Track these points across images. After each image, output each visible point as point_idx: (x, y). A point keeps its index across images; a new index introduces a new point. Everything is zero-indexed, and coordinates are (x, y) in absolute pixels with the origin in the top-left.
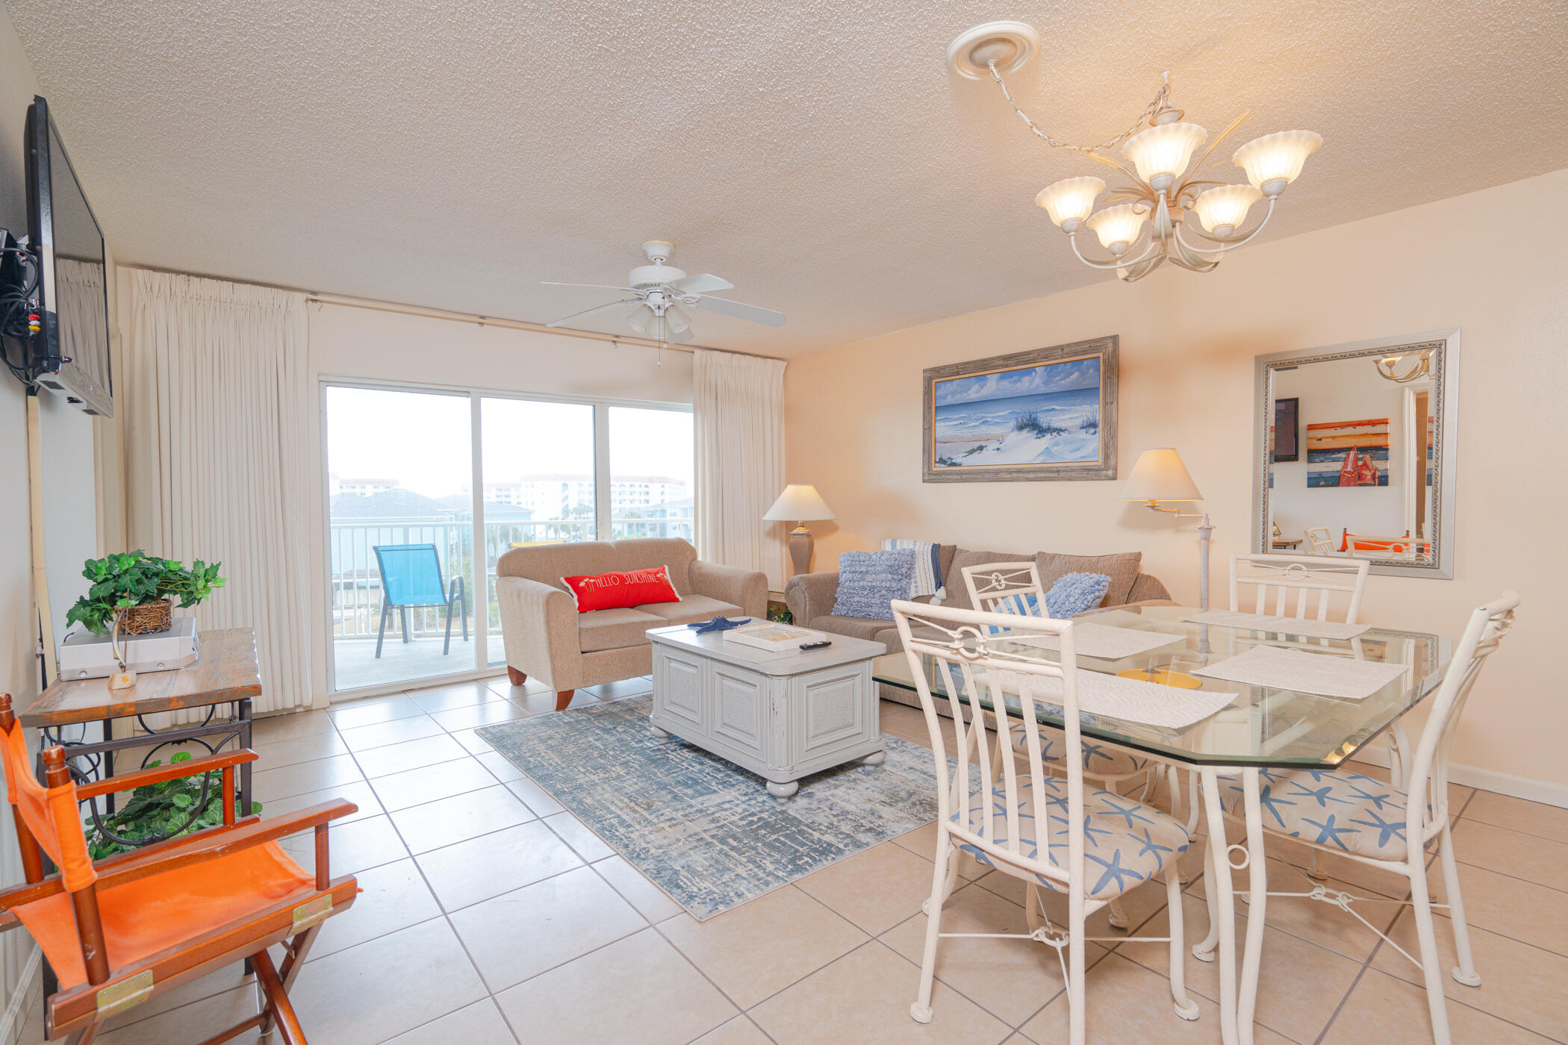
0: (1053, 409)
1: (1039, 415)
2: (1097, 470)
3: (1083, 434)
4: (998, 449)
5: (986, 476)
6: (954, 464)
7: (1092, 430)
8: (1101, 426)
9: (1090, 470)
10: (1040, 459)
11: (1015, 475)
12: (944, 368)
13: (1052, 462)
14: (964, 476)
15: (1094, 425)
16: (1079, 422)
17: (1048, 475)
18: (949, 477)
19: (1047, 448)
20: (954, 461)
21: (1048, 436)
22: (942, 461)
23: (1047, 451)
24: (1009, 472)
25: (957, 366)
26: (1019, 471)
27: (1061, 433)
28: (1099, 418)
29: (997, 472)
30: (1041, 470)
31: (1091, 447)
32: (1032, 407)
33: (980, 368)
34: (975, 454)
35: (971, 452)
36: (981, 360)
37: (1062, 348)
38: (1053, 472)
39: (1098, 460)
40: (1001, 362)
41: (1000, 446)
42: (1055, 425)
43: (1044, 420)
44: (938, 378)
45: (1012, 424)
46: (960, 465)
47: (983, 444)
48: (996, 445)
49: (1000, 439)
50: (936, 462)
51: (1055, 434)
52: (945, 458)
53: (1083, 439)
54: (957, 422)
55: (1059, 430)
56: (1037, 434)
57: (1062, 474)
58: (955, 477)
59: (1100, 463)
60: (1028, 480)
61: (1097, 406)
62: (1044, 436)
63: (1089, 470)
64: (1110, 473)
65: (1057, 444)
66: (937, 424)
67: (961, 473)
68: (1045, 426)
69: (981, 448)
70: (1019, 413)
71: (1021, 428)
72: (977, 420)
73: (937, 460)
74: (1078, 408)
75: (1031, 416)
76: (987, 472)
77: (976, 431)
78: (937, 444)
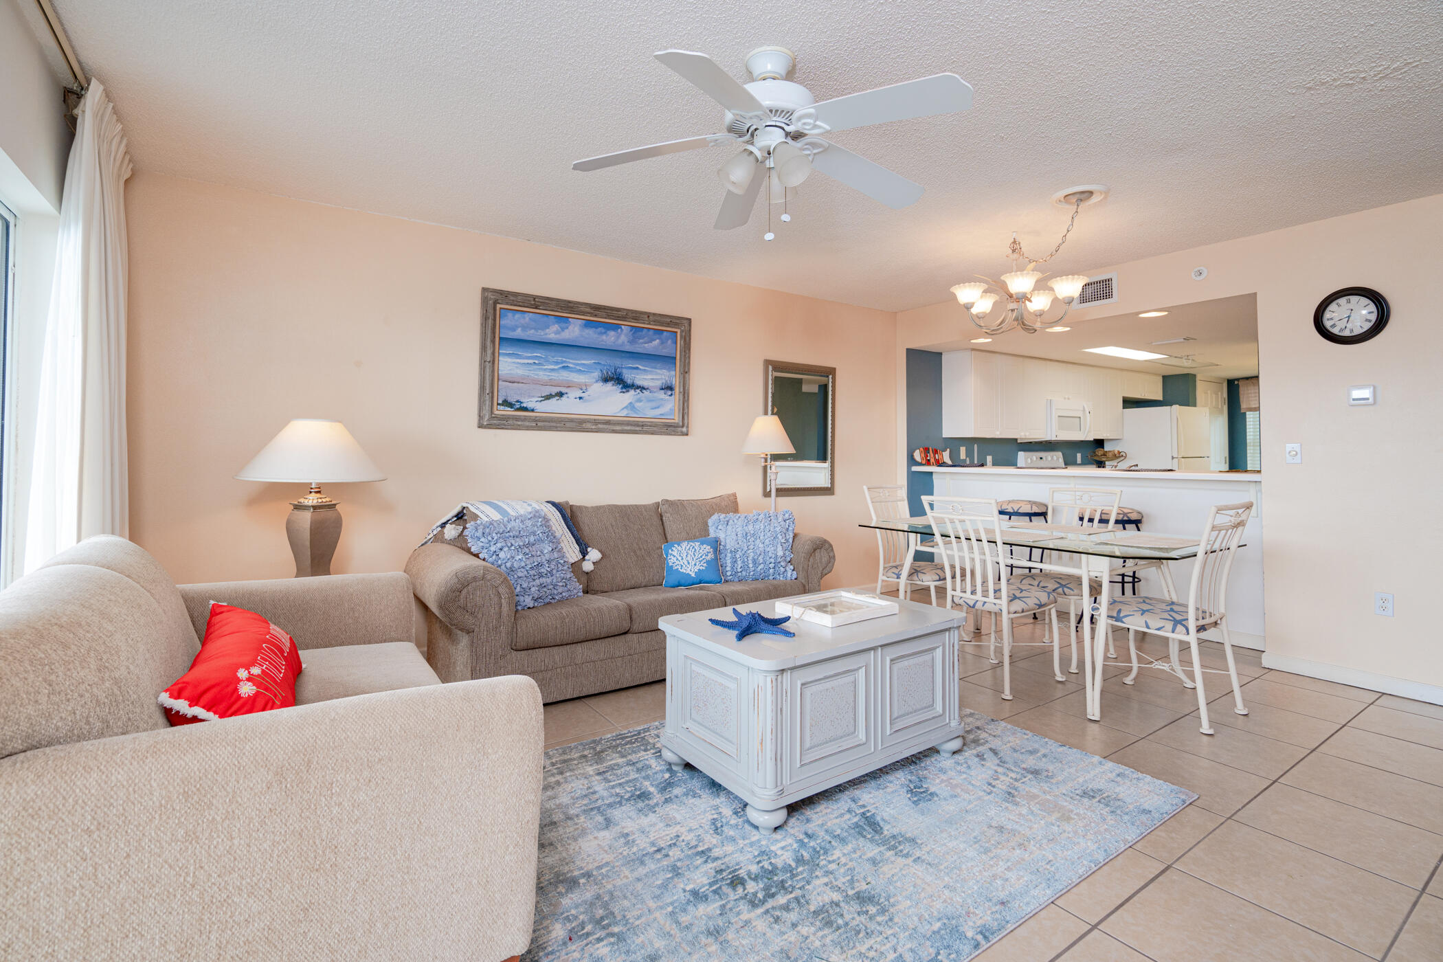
0: (637, 368)
1: (624, 371)
2: (675, 427)
3: (661, 395)
4: (580, 398)
5: (568, 425)
6: (525, 409)
7: (670, 393)
8: (677, 390)
9: (671, 426)
10: (624, 413)
11: (600, 426)
12: (516, 294)
13: (635, 416)
14: (539, 424)
15: (670, 388)
16: (659, 383)
17: (633, 428)
18: (519, 423)
19: (631, 403)
20: (525, 405)
21: (632, 392)
22: (506, 403)
23: (631, 406)
24: (596, 422)
25: (535, 298)
26: (608, 423)
27: (644, 391)
28: (676, 383)
29: (582, 422)
30: (628, 424)
31: (668, 407)
32: (617, 362)
33: (566, 308)
34: (554, 400)
35: (549, 397)
36: (565, 301)
37: (648, 315)
38: (638, 426)
39: (677, 419)
40: (588, 310)
41: (582, 395)
42: (638, 382)
43: (629, 376)
44: (507, 304)
45: (597, 374)
46: (533, 410)
47: (563, 390)
48: (579, 394)
49: (583, 388)
50: (498, 404)
51: (638, 391)
52: (511, 400)
53: (662, 399)
54: (531, 361)
55: (642, 388)
56: (622, 388)
57: (645, 428)
58: (527, 424)
59: (677, 421)
60: (614, 432)
61: (673, 373)
62: (628, 391)
63: (668, 426)
64: (684, 429)
65: (639, 400)
66: (501, 358)
67: (536, 420)
68: (629, 382)
69: (560, 395)
70: (604, 365)
71: (606, 380)
72: (557, 363)
73: (500, 402)
74: (658, 371)
75: (615, 372)
76: (572, 420)
77: (554, 376)
78: (500, 383)
